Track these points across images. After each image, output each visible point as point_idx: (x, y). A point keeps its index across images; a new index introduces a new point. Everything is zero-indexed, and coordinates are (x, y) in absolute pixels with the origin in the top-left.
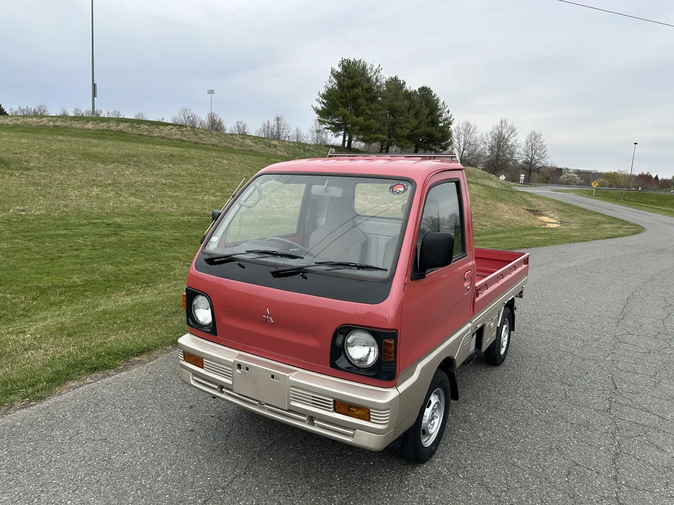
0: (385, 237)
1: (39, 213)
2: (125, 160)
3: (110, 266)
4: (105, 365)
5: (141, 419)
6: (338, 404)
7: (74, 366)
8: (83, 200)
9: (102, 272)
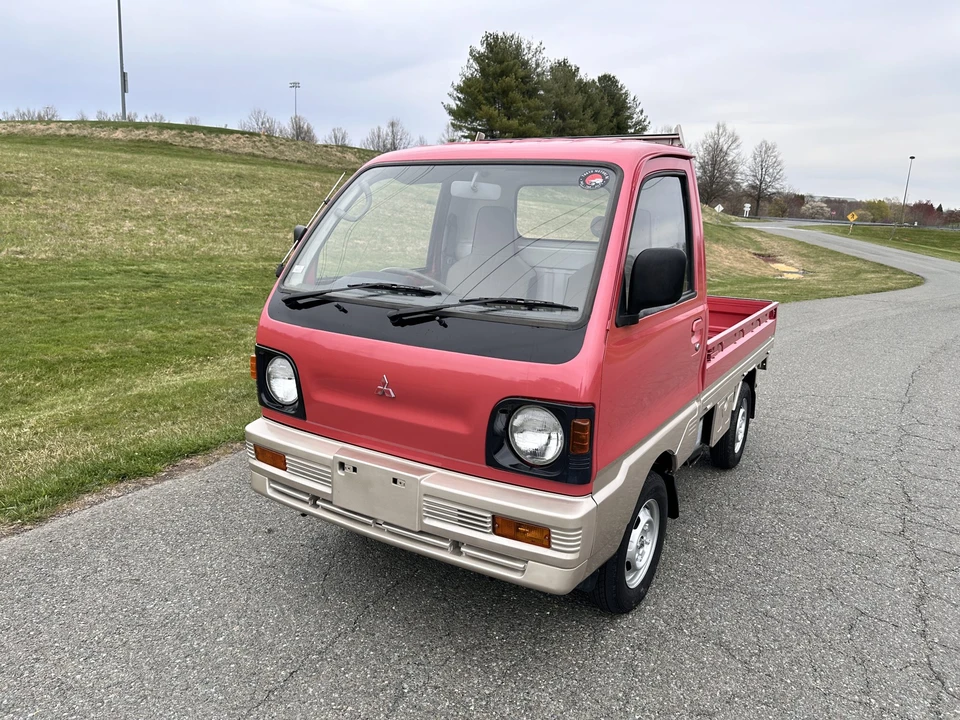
0: (565, 271)
1: (44, 256)
2: (170, 182)
3: (150, 332)
4: (139, 470)
5: (194, 550)
6: (499, 521)
7: (93, 473)
8: (110, 238)
9: (138, 340)
